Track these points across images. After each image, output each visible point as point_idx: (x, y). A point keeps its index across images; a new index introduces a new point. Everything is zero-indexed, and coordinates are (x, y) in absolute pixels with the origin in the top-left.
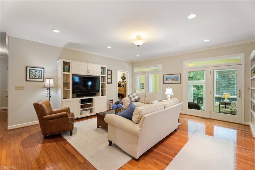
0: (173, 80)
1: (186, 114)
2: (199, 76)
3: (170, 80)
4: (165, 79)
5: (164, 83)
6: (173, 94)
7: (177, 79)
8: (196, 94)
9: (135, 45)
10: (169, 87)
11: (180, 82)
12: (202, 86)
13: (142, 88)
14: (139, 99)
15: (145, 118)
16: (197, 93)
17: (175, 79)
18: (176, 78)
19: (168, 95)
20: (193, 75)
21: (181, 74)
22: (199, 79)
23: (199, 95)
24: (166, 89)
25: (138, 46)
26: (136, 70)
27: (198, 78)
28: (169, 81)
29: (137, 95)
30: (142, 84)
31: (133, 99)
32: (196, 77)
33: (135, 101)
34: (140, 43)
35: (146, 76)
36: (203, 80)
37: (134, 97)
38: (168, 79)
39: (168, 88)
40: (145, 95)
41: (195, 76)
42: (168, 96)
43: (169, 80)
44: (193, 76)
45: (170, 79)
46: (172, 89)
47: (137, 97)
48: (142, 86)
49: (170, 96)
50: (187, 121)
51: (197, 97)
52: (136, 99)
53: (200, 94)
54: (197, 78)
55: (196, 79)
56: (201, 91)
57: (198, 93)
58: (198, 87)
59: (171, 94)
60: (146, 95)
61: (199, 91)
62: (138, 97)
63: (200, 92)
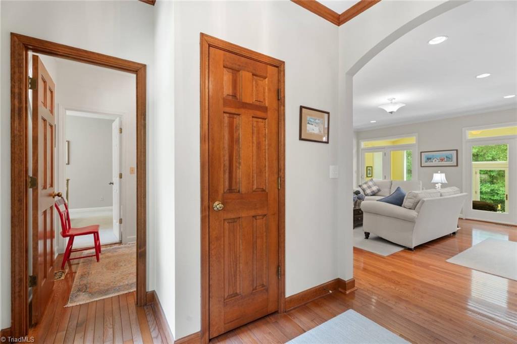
0: (442, 160)
1: (467, 218)
2: (494, 153)
3: (436, 161)
4: (424, 159)
5: (421, 166)
6: (446, 182)
7: (449, 158)
8: (486, 193)
9: (386, 111)
10: (439, 172)
11: (456, 165)
12: (501, 174)
13: (368, 175)
14: (379, 190)
15: (423, 202)
16: (489, 191)
17: (444, 159)
18: (447, 157)
19: (438, 183)
20: (477, 150)
21: (457, 150)
22: (493, 159)
23: (494, 196)
24: (434, 174)
25: (391, 113)
26: (364, 144)
27: (492, 157)
28: (432, 162)
29: (375, 185)
30: (368, 168)
31: (368, 191)
32: (484, 155)
33: (371, 194)
34: (394, 108)
35: (385, 154)
36: (505, 160)
37: (369, 187)
38: (430, 159)
39: (437, 172)
40: (390, 184)
41: (485, 151)
42: (437, 185)
43: (434, 161)
44: (478, 152)
45: (435, 159)
46: (444, 174)
47: (375, 188)
48: (368, 172)
49: (441, 186)
50: (472, 230)
51: (490, 199)
52: (373, 191)
53: (498, 194)
54: (488, 157)
55: (487, 159)
56: (501, 185)
57: (492, 190)
58: (492, 177)
59: (443, 182)
60: (392, 184)
61: (496, 186)
62: (377, 188)
63: (497, 188)
